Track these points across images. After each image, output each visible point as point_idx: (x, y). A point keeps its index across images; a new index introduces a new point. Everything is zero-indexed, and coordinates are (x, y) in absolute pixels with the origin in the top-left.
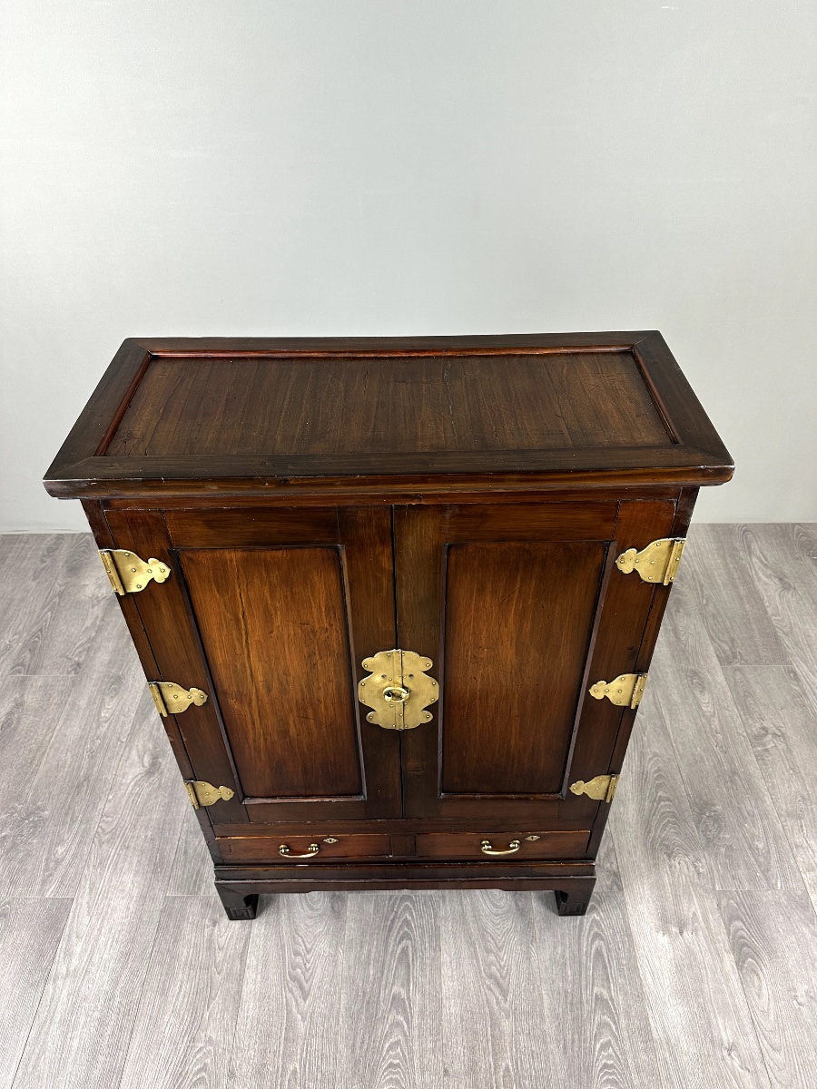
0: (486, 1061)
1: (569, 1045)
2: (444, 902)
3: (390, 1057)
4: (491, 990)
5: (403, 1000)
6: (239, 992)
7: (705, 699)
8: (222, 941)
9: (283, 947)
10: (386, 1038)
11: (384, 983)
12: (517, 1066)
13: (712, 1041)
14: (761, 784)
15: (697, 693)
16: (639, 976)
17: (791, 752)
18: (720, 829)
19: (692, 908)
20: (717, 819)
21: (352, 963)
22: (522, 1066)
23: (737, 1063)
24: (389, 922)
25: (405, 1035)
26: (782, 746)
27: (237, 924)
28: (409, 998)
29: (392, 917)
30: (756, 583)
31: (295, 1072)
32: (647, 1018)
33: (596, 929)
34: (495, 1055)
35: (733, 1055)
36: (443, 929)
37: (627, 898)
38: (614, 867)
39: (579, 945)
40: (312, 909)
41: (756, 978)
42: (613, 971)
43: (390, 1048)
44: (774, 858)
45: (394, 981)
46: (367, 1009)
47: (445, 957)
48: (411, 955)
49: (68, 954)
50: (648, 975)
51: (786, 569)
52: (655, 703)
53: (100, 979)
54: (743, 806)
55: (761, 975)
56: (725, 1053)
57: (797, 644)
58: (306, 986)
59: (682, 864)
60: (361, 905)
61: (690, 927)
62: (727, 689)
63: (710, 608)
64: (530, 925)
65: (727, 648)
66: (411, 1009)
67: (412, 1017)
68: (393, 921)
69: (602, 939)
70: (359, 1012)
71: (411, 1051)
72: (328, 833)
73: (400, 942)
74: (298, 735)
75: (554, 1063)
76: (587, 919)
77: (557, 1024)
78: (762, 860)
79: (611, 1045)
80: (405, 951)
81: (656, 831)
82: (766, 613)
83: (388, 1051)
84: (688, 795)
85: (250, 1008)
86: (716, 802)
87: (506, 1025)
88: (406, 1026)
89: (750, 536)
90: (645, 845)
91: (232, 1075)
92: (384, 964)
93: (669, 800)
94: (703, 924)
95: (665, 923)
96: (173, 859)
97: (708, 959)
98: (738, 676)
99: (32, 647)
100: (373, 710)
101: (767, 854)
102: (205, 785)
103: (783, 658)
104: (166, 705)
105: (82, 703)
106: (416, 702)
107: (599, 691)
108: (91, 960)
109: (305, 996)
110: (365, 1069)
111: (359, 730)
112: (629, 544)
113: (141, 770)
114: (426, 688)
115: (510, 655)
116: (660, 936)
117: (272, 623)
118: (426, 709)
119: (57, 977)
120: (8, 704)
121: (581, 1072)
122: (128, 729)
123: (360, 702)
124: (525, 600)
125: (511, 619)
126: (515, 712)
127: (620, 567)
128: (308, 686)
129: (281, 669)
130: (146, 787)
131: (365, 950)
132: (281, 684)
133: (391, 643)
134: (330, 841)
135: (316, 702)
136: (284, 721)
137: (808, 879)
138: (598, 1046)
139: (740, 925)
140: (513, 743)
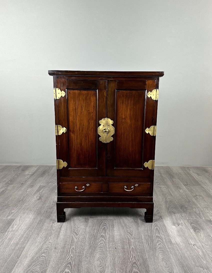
0: (127, 247)
1: (150, 244)
2: (115, 220)
3: (100, 246)
4: (128, 234)
6: (59, 234)
7: (181, 191)
8: (55, 226)
9: (71, 227)
10: (99, 242)
11: (99, 233)
12: (135, 247)
13: (189, 244)
14: (197, 203)
15: (179, 190)
16: (168, 233)
17: (204, 198)
18: (187, 209)
19: (181, 222)
20: (186, 208)
21: (90, 230)
22: (137, 247)
23: (196, 247)
25: (104, 242)
26: (201, 197)
27: (59, 223)
28: (105, 236)
30: (192, 174)
31: (73, 248)
32: (171, 239)
33: (156, 225)
34: (129, 245)
35: (195, 246)
36: (115, 224)
37: (164, 220)
38: (160, 215)
39: (152, 227)
41: (199, 233)
42: (161, 232)
44: (201, 214)
45: (101, 233)
46: (94, 237)
47: (115, 229)
48: (106, 228)
49: (13, 227)
50: (170, 232)
51: (199, 173)
52: (168, 191)
53: (21, 232)
54: (193, 206)
55: (201, 233)
56: (193, 246)
57: (203, 183)
58: (77, 233)
59: (178, 215)
60: (93, 221)
61: (181, 225)
62: (186, 189)
63: (181, 178)
64: (138, 224)
65: (186, 183)
68: (101, 223)
69: (158, 226)
70: (92, 238)
71: (106, 245)
72: (88, 182)
73: (103, 226)
74: (84, 145)
75: (145, 247)
76: (153, 224)
77: (146, 240)
78: (198, 214)
79: (161, 244)
80: (104, 228)
81: (170, 210)
82: (195, 179)
83: (100, 244)
84: (178, 204)
85: (61, 236)
86: (185, 205)
87: (132, 240)
88: (105, 240)
89: (189, 168)
90: (168, 212)
91: (55, 248)
92: (99, 230)
93: (173, 205)
94: (184, 224)
95: (174, 224)
96: (43, 213)
97: (186, 230)
98: (189, 187)
99: (11, 181)
100: (101, 137)
101: (200, 214)
102: (61, 161)
103: (200, 185)
104: (58, 132)
105: (23, 189)
106: (110, 134)
107: (147, 131)
108: (18, 229)
109: (77, 235)
110: (93, 248)
111: (97, 143)
112: (149, 91)
113: (37, 199)
114: (112, 130)
115: (129, 121)
116: (173, 226)
117: (82, 110)
118: (112, 136)
119: (9, 231)
120: (3, 189)
121: (154, 249)
122: (34, 193)
123: (98, 134)
124: (131, 106)
125: (129, 110)
126: (130, 139)
127: (148, 96)
128: (88, 129)
129: (82, 124)
130: (38, 201)
131: (94, 227)
132: (82, 128)
133: (105, 116)
134: (88, 185)
135: (89, 134)
136: (81, 140)
137: (211, 217)
138: (158, 244)
139: (194, 224)
140: (130, 150)
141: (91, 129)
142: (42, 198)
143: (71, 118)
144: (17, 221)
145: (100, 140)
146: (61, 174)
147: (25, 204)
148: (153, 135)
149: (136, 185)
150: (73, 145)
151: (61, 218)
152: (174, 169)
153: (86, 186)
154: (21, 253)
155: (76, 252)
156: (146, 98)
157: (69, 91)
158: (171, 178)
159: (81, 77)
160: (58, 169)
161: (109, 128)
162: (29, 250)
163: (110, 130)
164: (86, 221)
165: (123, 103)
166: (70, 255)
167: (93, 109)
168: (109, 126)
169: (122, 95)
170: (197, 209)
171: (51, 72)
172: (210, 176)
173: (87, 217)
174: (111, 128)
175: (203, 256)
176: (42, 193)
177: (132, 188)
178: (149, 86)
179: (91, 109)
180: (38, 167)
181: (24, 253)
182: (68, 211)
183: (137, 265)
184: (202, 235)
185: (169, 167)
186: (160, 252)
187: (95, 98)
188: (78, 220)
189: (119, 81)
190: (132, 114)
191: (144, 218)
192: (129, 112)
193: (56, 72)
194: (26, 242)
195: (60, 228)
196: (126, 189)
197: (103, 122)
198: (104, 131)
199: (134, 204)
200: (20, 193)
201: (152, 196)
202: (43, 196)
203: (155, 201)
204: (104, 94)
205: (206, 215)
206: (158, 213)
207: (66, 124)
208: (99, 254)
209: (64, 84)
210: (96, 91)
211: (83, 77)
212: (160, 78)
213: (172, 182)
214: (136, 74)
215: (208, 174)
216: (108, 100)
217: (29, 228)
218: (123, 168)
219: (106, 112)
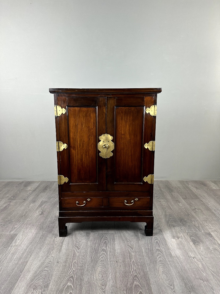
0: (128, 260)
1: (150, 257)
2: (116, 234)
3: (102, 259)
4: (128, 248)
5: (105, 250)
6: (61, 249)
7: (180, 204)
8: (57, 240)
9: (73, 241)
10: (100, 256)
11: (100, 247)
13: (189, 256)
14: (196, 217)
15: (178, 203)
16: (168, 246)
17: (202, 212)
18: (186, 223)
19: (181, 235)
20: (185, 221)
21: (91, 244)
22: (137, 261)
23: (196, 260)
26: (200, 211)
27: (61, 238)
28: (107, 249)
30: (190, 188)
31: (75, 262)
32: (171, 253)
33: (156, 238)
34: (130, 259)
35: (194, 259)
36: (115, 238)
37: (164, 233)
38: (160, 229)
39: (152, 241)
40: (81, 235)
41: (199, 246)
42: (161, 245)
43: (102, 257)
44: (200, 227)
45: (103, 246)
46: (96, 251)
47: (116, 243)
48: (107, 242)
49: (15, 242)
50: (170, 245)
51: (197, 186)
52: (168, 205)
53: (23, 247)
54: (192, 220)
56: (192, 258)
57: (201, 197)
58: (79, 247)
59: (177, 229)
60: (94, 235)
61: (180, 238)
62: (185, 203)
63: (180, 191)
64: (138, 238)
65: (185, 197)
67: (107, 252)
68: (102, 237)
69: (158, 240)
70: (93, 252)
71: (107, 258)
72: (88, 196)
73: (104, 240)
74: (85, 161)
75: (146, 260)
76: (153, 237)
77: (146, 253)
78: (197, 227)
79: (161, 257)
80: (105, 242)
81: (170, 223)
82: (193, 192)
83: (101, 258)
84: (178, 218)
85: (64, 251)
86: (185, 219)
87: (133, 254)
88: (106, 254)
89: (188, 182)
90: (167, 225)
91: (58, 262)
92: (100, 244)
93: (173, 219)
94: (184, 237)
95: (174, 237)
96: (45, 227)
97: (186, 243)
98: (188, 201)
99: (14, 197)
100: (101, 152)
102: (63, 176)
103: (199, 198)
104: (59, 148)
105: (25, 204)
106: (109, 149)
107: (146, 146)
108: (21, 243)
109: (79, 249)
110: (95, 261)
111: (97, 159)
112: (147, 107)
113: (39, 214)
114: (112, 145)
115: (128, 136)
116: (173, 239)
117: (83, 127)
118: (112, 152)
119: (12, 246)
120: (6, 205)
121: (154, 262)
122: (36, 208)
123: (98, 150)
124: (130, 122)
125: (128, 126)
126: (130, 154)
127: (146, 112)
128: (88, 145)
129: (83, 140)
130: (40, 217)
131: (95, 241)
132: (83, 145)
133: (105, 132)
134: (89, 200)
135: (89, 150)
136: (82, 156)
137: (210, 230)
138: (158, 257)
139: (193, 237)
140: (130, 165)
141: (91, 145)
143: (72, 135)
144: (20, 236)
145: (100, 156)
146: (62, 189)
147: (28, 219)
148: (152, 150)
149: (135, 200)
150: (74, 161)
151: (63, 232)
152: (173, 183)
153: (87, 201)
154: (24, 268)
155: (78, 266)
156: (144, 114)
157: (70, 108)
158: (170, 192)
159: (81, 95)
160: (59, 184)
161: (108, 143)
162: (32, 264)
163: (110, 146)
164: (88, 235)
165: (122, 119)
166: (72, 268)
167: (93, 125)
168: (109, 141)
169: (121, 112)
170: (196, 222)
171: (51, 90)
172: (208, 190)
173: (88, 231)
175: (203, 269)
176: (43, 208)
177: (132, 203)
178: (147, 102)
179: (91, 125)
180: (40, 183)
181: (27, 267)
182: (69, 225)
183: (138, 278)
184: (201, 248)
185: (168, 181)
186: (160, 265)
187: (95, 115)
188: (79, 234)
189: (118, 98)
190: (131, 129)
191: (144, 232)
192: (128, 128)
193: (56, 90)
194: (29, 256)
195: (62, 243)
196: (126, 203)
197: (103, 138)
198: (104, 146)
199: (135, 218)
200: (23, 208)
201: (152, 210)
202: (45, 212)
203: (154, 214)
204: (103, 111)
205: (205, 228)
206: (158, 227)
207: (67, 140)
208: (101, 267)
209: (64, 102)
210: (96, 108)
211: (83, 94)
212: (158, 95)
213: (171, 195)
214: (135, 91)
215: (207, 188)
216: (107, 117)
217: (31, 243)
218: (123, 183)
219: (105, 128)
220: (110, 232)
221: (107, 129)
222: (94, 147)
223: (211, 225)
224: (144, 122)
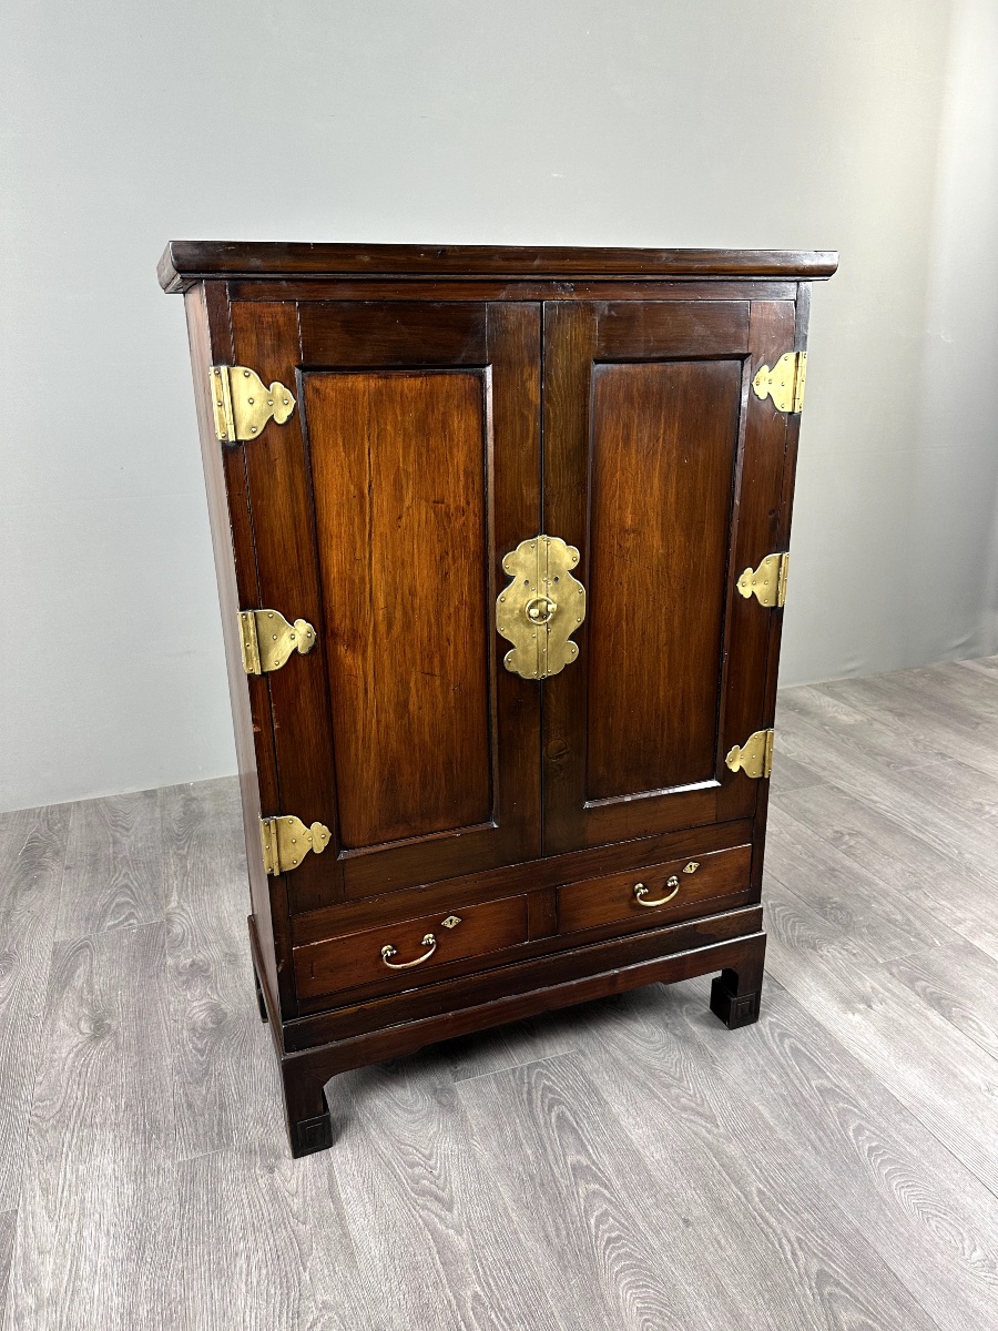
0: (730, 1194)
1: (818, 1143)
2: (584, 1055)
3: (605, 1231)
4: (691, 1121)
5: (588, 1167)
6: (345, 1235)
8: (292, 1186)
9: (389, 1165)
10: (586, 1213)
11: (551, 1158)
12: (770, 1184)
16: (851, 1056)
17: (875, 843)
18: (850, 915)
19: (867, 984)
20: (841, 908)
21: (497, 1150)
22: (776, 1183)
24: (525, 1096)
25: (611, 1202)
26: (863, 841)
27: (309, 1160)
28: (594, 1162)
29: (525, 1089)
31: (476, 1297)
32: (887, 1091)
33: (778, 1031)
34: (737, 1183)
36: (598, 1082)
37: (794, 994)
39: (769, 1049)
40: (411, 1112)
41: (970, 1021)
42: (822, 1061)
43: (599, 1222)
44: (917, 924)
45: (564, 1151)
46: (546, 1191)
47: (616, 1108)
48: (571, 1118)
49: (31, 1280)
50: (861, 1053)
53: (103, 1294)
54: (860, 893)
55: (974, 1018)
57: (824, 769)
58: (445, 1195)
59: (830, 951)
60: (478, 1093)
61: (875, 1000)
62: (781, 812)
64: (700, 1048)
66: (602, 1172)
67: (609, 1181)
68: (529, 1093)
69: (790, 1037)
70: (535, 1197)
71: (628, 1216)
72: (447, 905)
73: (550, 1111)
74: (420, 708)
75: (812, 1167)
77: (791, 1128)
78: (907, 928)
79: (865, 1128)
80: (561, 1117)
81: (786, 932)
83: (597, 1227)
84: (800, 896)
85: (371, 1247)
86: (831, 895)
87: (733, 1150)
88: (606, 1192)
90: (783, 946)
92: (541, 1139)
93: (783, 904)
94: (886, 994)
95: (847, 1004)
97: (913, 1021)
98: (785, 801)
100: (512, 647)
101: (908, 922)
102: (292, 823)
103: (818, 780)
104: (262, 654)
106: (560, 624)
107: (747, 585)
108: (75, 1275)
109: (448, 1206)
110: (575, 1256)
111: (493, 687)
112: (762, 359)
113: (80, 1038)
114: (573, 596)
115: (655, 541)
116: (850, 1016)
117: (403, 502)
118: (572, 637)
121: (851, 1165)
123: (498, 635)
124: (669, 453)
125: (656, 481)
126: (663, 637)
127: (757, 390)
128: (438, 613)
129: (406, 582)
130: (96, 1054)
131: (508, 1131)
132: (405, 613)
133: (535, 524)
134: (451, 922)
135: (446, 644)
136: (403, 683)
137: (960, 929)
138: (851, 1134)
139: (924, 983)
140: (662, 693)
141: (457, 610)
142: (114, 1024)
143: (335, 559)
144: (39, 1227)
145: (511, 668)
146: (296, 894)
147: (26, 1092)
148: (773, 604)
149: (688, 870)
150: (355, 722)
151: (316, 1130)
153: (439, 930)
155: (505, 1319)
156: (744, 404)
157: (317, 383)
159: (389, 286)
160: (275, 874)
161: (555, 590)
163: (562, 605)
164: (448, 1105)
165: (627, 439)
167: (466, 487)
168: (556, 580)
169: (621, 394)
170: (884, 901)
171: (189, 251)
172: (827, 732)
173: (434, 1079)
174: (566, 591)
176: (91, 992)
177: (673, 887)
178: (760, 335)
179: (456, 491)
183: (838, 1284)
184: (985, 1026)
186: (886, 1176)
187: (474, 422)
188: (397, 1111)
189: (611, 307)
190: (672, 498)
191: (708, 1010)
192: (656, 492)
193: (226, 252)
195: (333, 1196)
196: (642, 897)
197: (522, 560)
198: (534, 613)
199: (683, 959)
201: (758, 900)
202: (110, 1013)
204: (526, 394)
205: (935, 921)
207: (312, 599)
208: (630, 1286)
209: (279, 336)
210: (482, 378)
211: (405, 286)
215: (816, 722)
216: (549, 430)
217: (141, 1247)
218: (628, 799)
219: (537, 502)
220: (548, 1052)
221: (547, 505)
222: (472, 617)
223: (949, 906)
224: (740, 451)
